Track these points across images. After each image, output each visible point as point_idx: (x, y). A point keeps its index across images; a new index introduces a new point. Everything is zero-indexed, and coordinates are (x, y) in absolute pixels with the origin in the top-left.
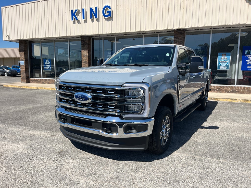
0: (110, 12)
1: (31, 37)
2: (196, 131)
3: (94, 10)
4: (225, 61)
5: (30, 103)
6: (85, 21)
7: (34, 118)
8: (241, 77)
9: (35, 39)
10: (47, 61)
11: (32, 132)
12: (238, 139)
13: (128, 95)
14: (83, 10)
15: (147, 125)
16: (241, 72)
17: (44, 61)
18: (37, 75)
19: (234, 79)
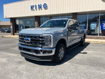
0: (46, 6)
1: (15, 17)
2: (77, 54)
3: (40, 5)
4: (94, 26)
5: (13, 43)
6: (36, 10)
7: (13, 49)
8: (101, 33)
9: (17, 17)
10: (21, 26)
11: (10, 54)
12: (94, 58)
13: (44, 39)
14: (36, 5)
15: (52, 50)
16: (101, 30)
17: (20, 26)
18: (17, 32)
19: (98, 34)
